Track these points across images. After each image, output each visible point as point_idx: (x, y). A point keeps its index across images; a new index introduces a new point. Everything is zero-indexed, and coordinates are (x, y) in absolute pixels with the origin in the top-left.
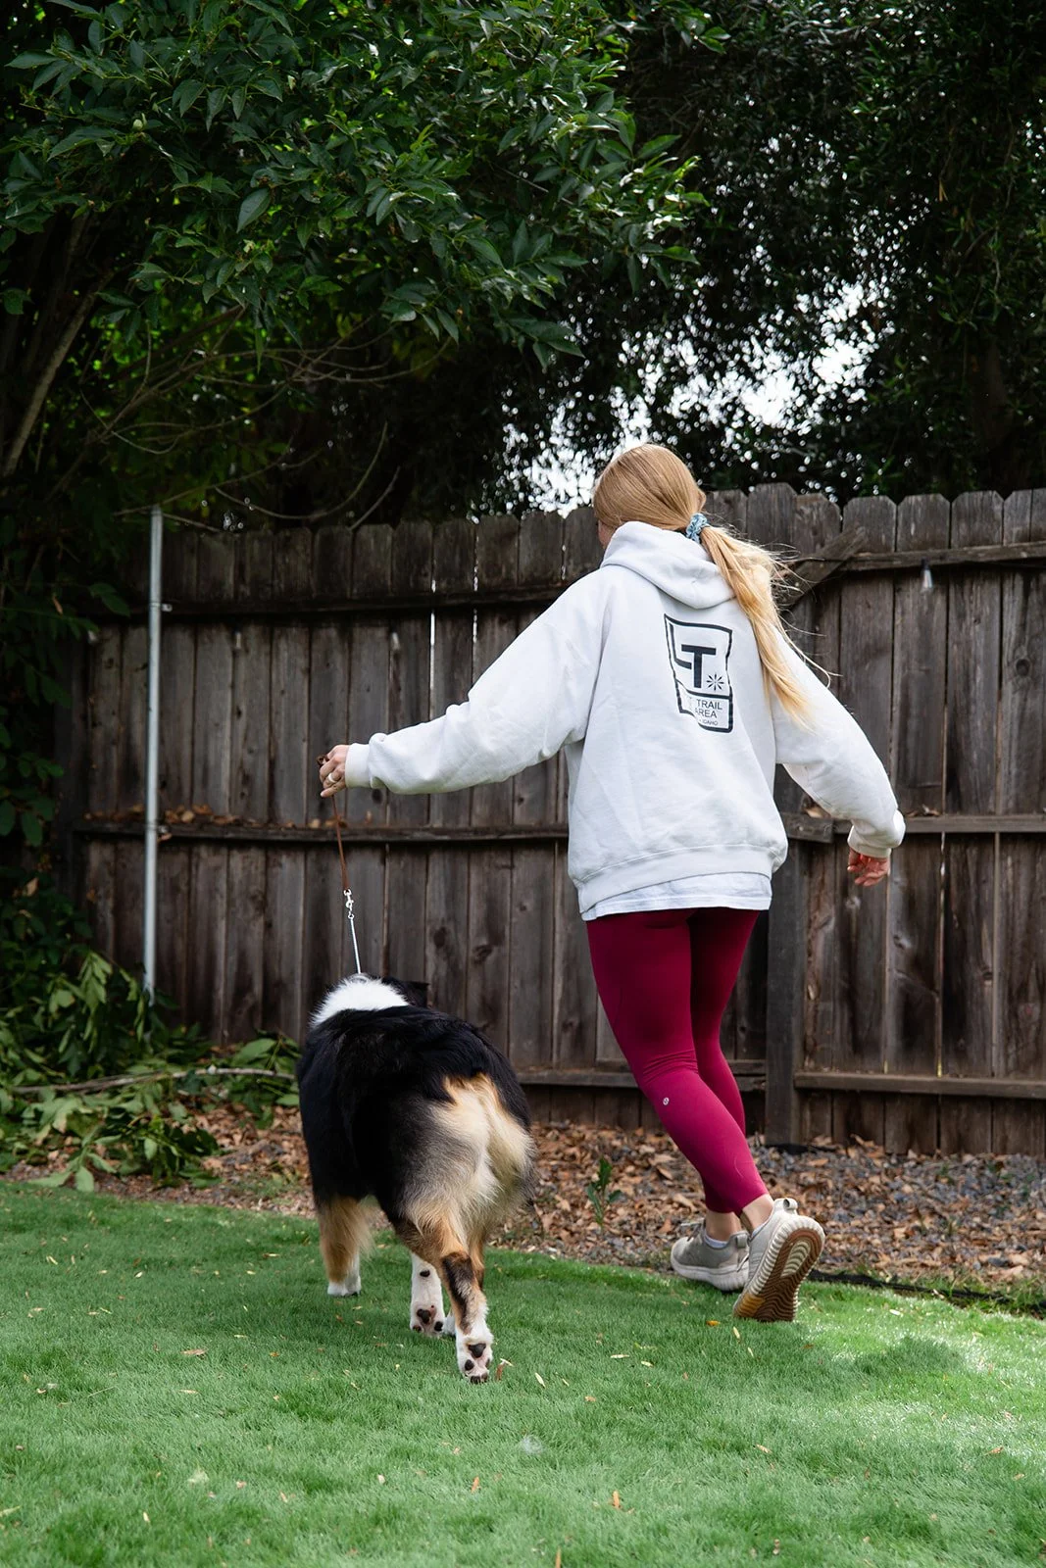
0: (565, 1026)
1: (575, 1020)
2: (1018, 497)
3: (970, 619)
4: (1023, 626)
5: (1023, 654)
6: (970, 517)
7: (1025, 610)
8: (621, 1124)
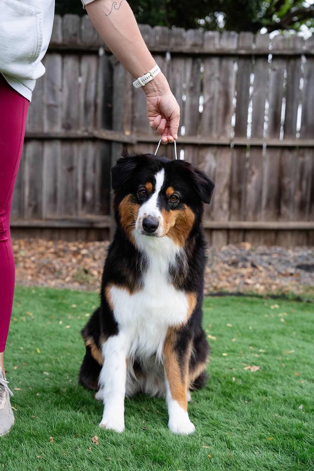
0: (30, 205)
1: (34, 203)
2: (191, 32)
3: (175, 71)
4: (192, 75)
5: (191, 84)
6: (176, 36)
7: (193, 69)
8: (51, 239)
